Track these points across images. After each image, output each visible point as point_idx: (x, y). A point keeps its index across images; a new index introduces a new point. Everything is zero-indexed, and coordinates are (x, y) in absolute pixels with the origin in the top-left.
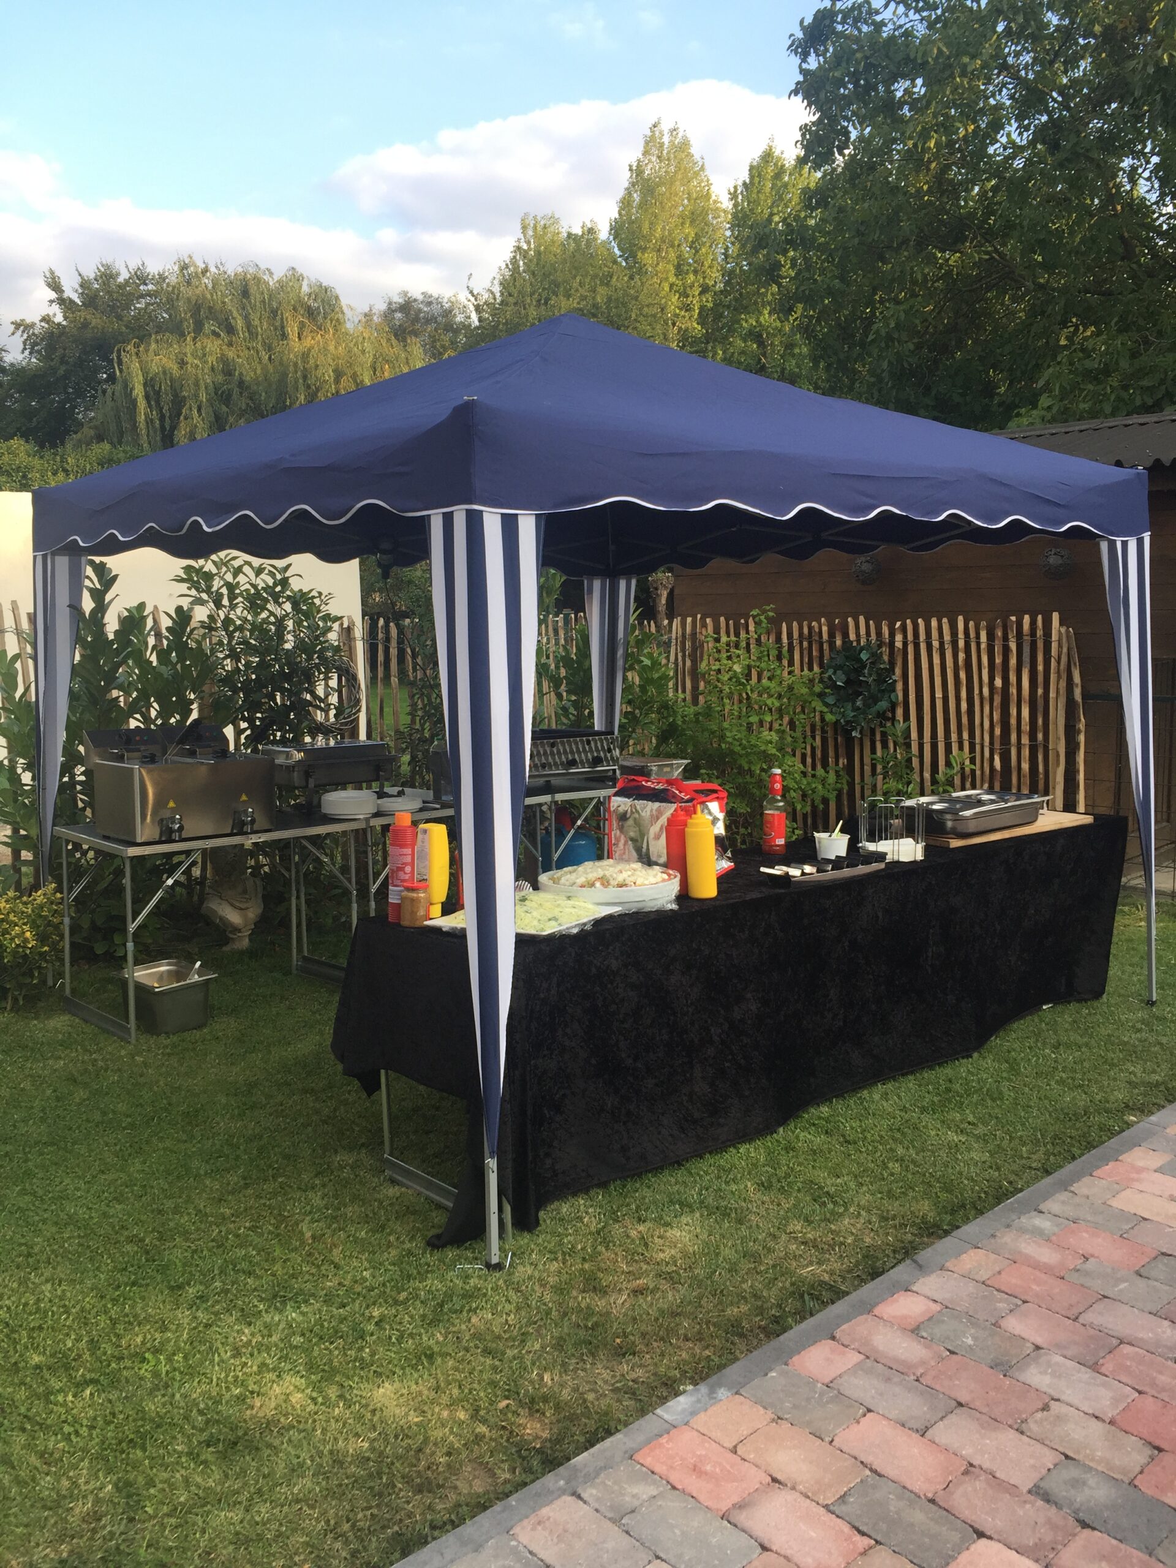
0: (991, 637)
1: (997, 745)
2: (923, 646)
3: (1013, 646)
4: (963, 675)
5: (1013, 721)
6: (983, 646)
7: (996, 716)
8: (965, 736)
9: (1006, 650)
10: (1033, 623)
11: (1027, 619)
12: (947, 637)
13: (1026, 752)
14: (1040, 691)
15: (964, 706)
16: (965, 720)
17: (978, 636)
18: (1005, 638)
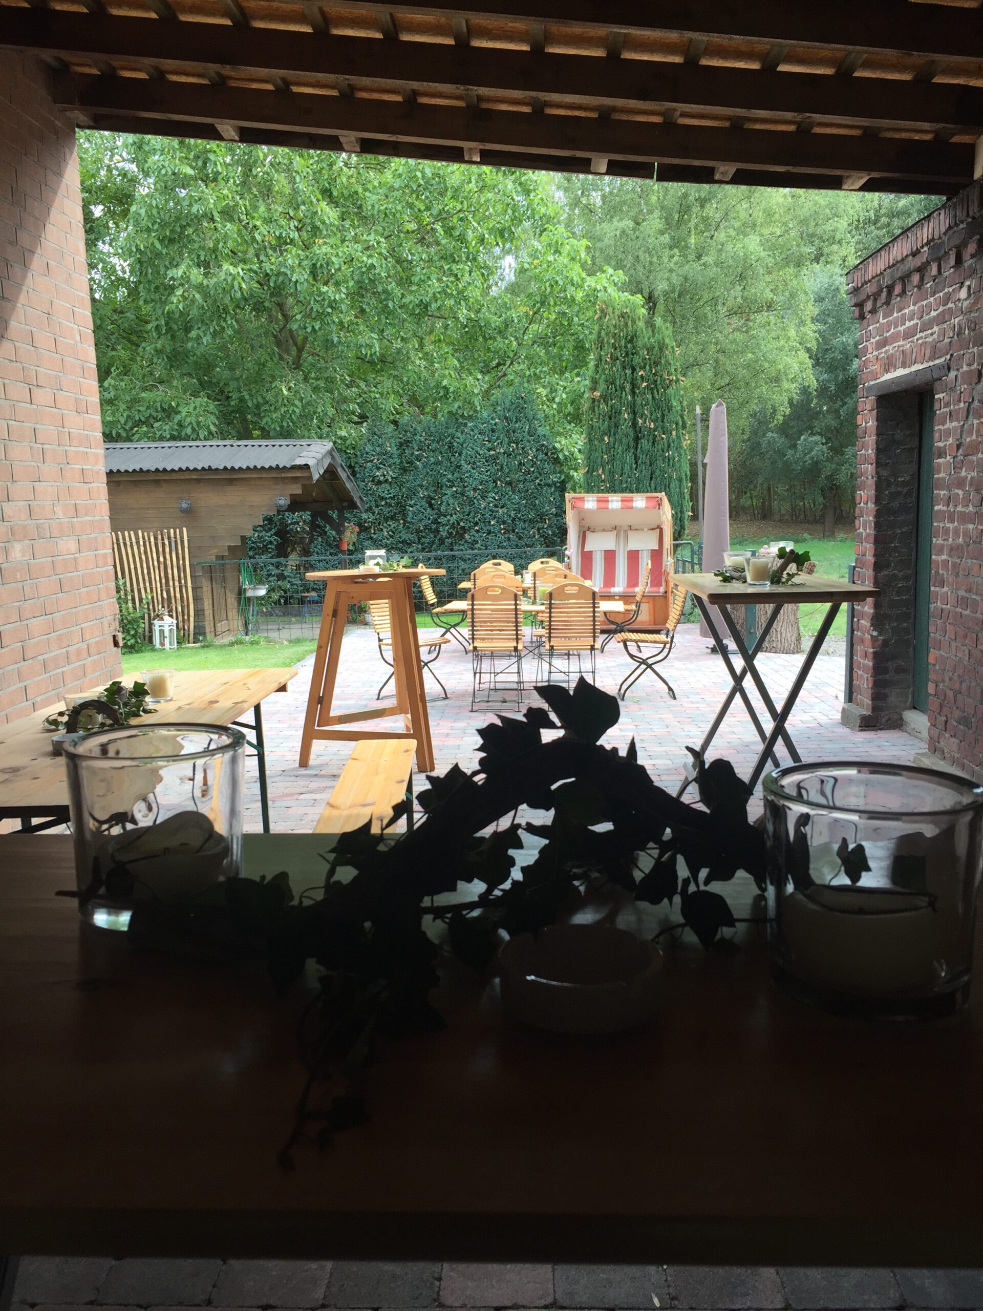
0: (156, 539)
1: (164, 587)
2: (122, 545)
3: (166, 542)
4: (143, 557)
5: (170, 576)
6: (153, 543)
7: (162, 574)
8: (148, 584)
9: (163, 544)
10: (175, 533)
11: (172, 531)
12: (134, 540)
13: (177, 589)
14: (181, 562)
15: (145, 571)
16: (147, 578)
17: (149, 539)
18: (163, 539)
